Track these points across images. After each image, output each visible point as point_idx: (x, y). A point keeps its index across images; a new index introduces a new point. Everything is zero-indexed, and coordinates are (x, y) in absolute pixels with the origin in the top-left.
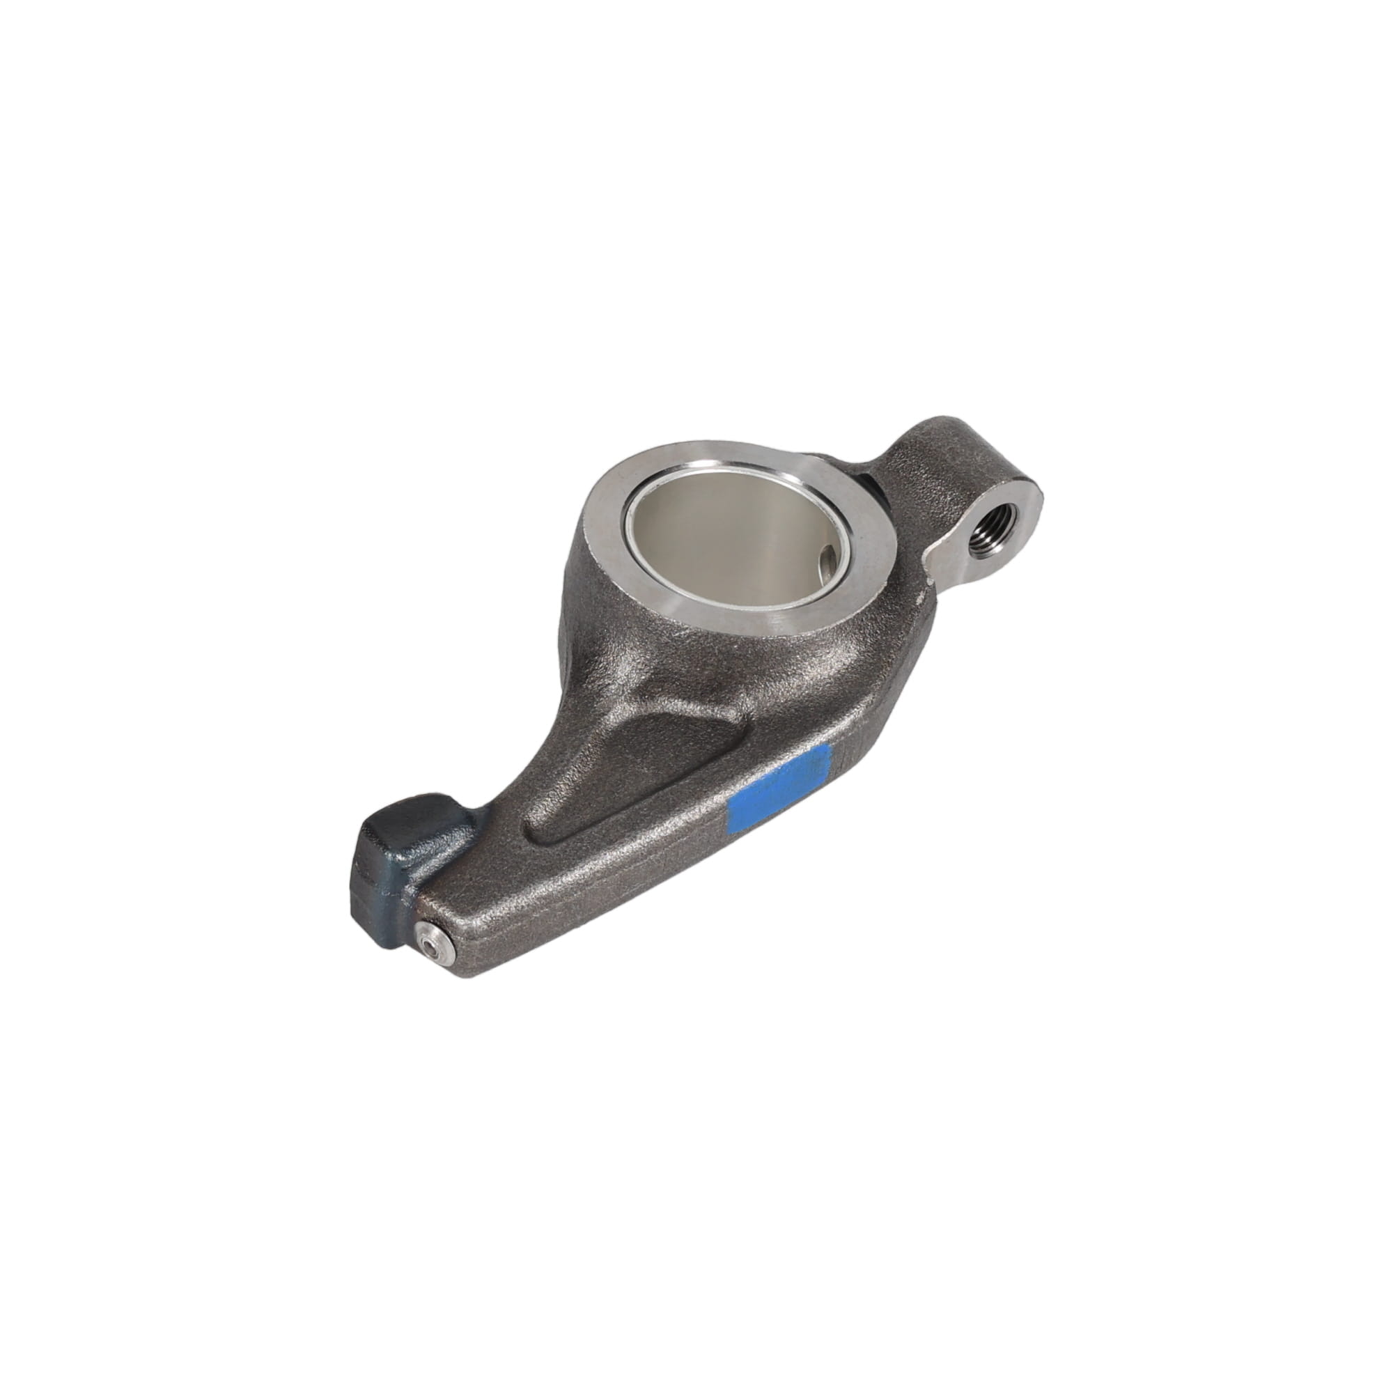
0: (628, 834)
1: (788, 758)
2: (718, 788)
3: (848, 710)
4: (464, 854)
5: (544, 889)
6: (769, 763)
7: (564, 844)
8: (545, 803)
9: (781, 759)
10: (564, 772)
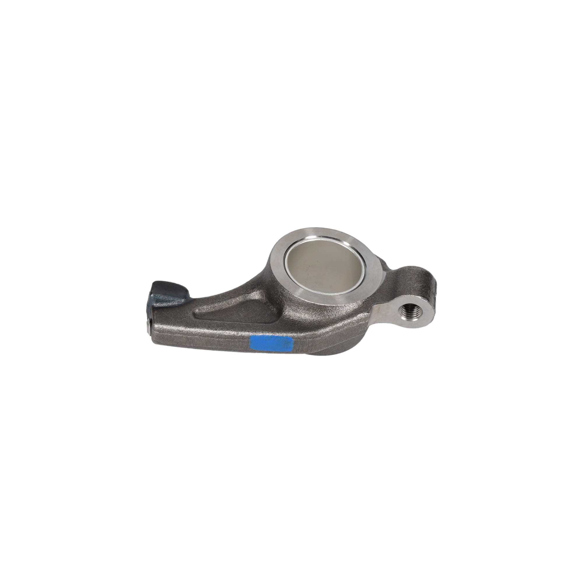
0: (215, 327)
1: (277, 334)
2: (250, 330)
3: (305, 332)
4: (174, 307)
5: (182, 328)
6: (270, 333)
7: (198, 320)
8: (208, 307)
9: (274, 334)
10: (221, 302)
